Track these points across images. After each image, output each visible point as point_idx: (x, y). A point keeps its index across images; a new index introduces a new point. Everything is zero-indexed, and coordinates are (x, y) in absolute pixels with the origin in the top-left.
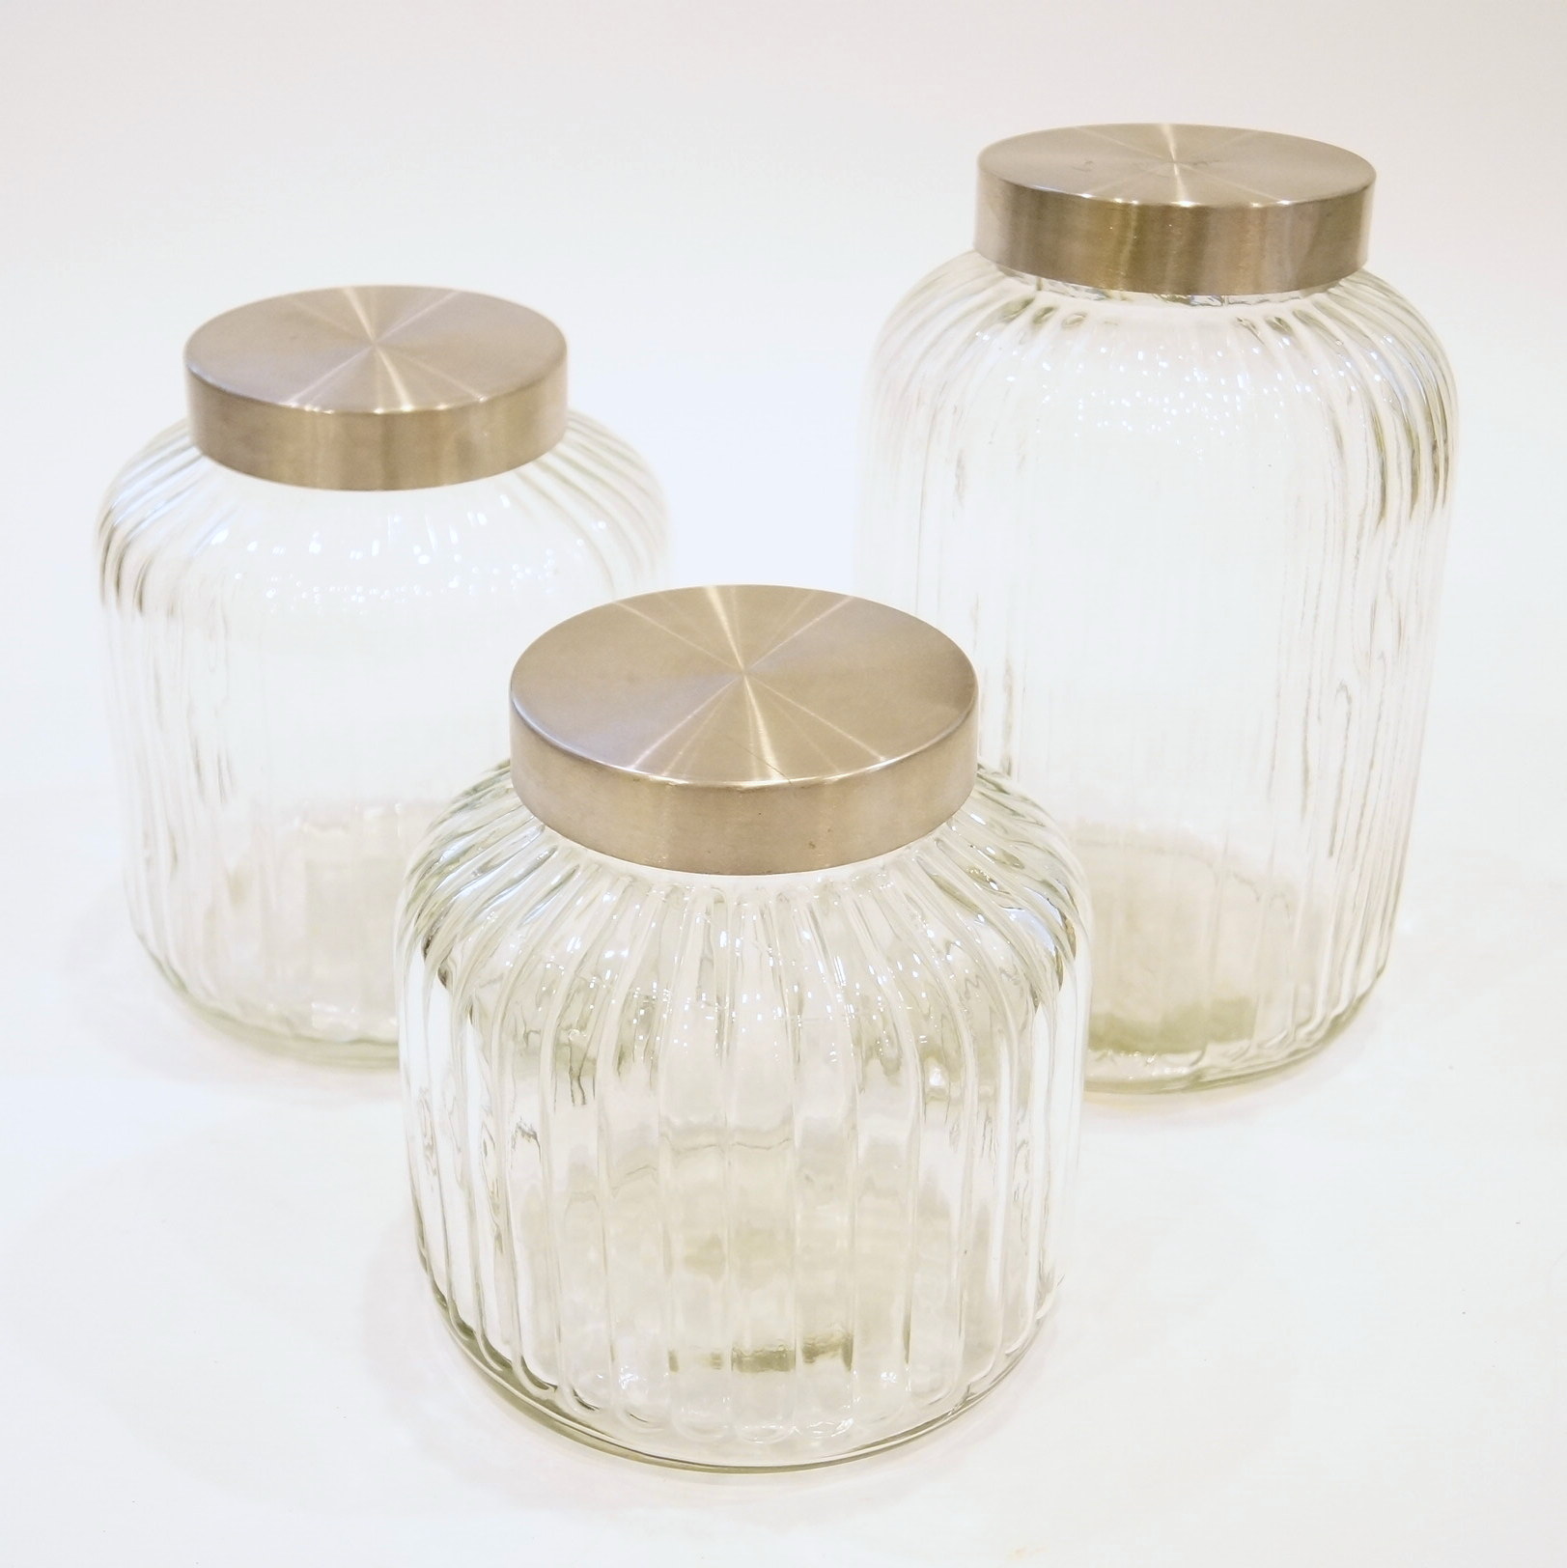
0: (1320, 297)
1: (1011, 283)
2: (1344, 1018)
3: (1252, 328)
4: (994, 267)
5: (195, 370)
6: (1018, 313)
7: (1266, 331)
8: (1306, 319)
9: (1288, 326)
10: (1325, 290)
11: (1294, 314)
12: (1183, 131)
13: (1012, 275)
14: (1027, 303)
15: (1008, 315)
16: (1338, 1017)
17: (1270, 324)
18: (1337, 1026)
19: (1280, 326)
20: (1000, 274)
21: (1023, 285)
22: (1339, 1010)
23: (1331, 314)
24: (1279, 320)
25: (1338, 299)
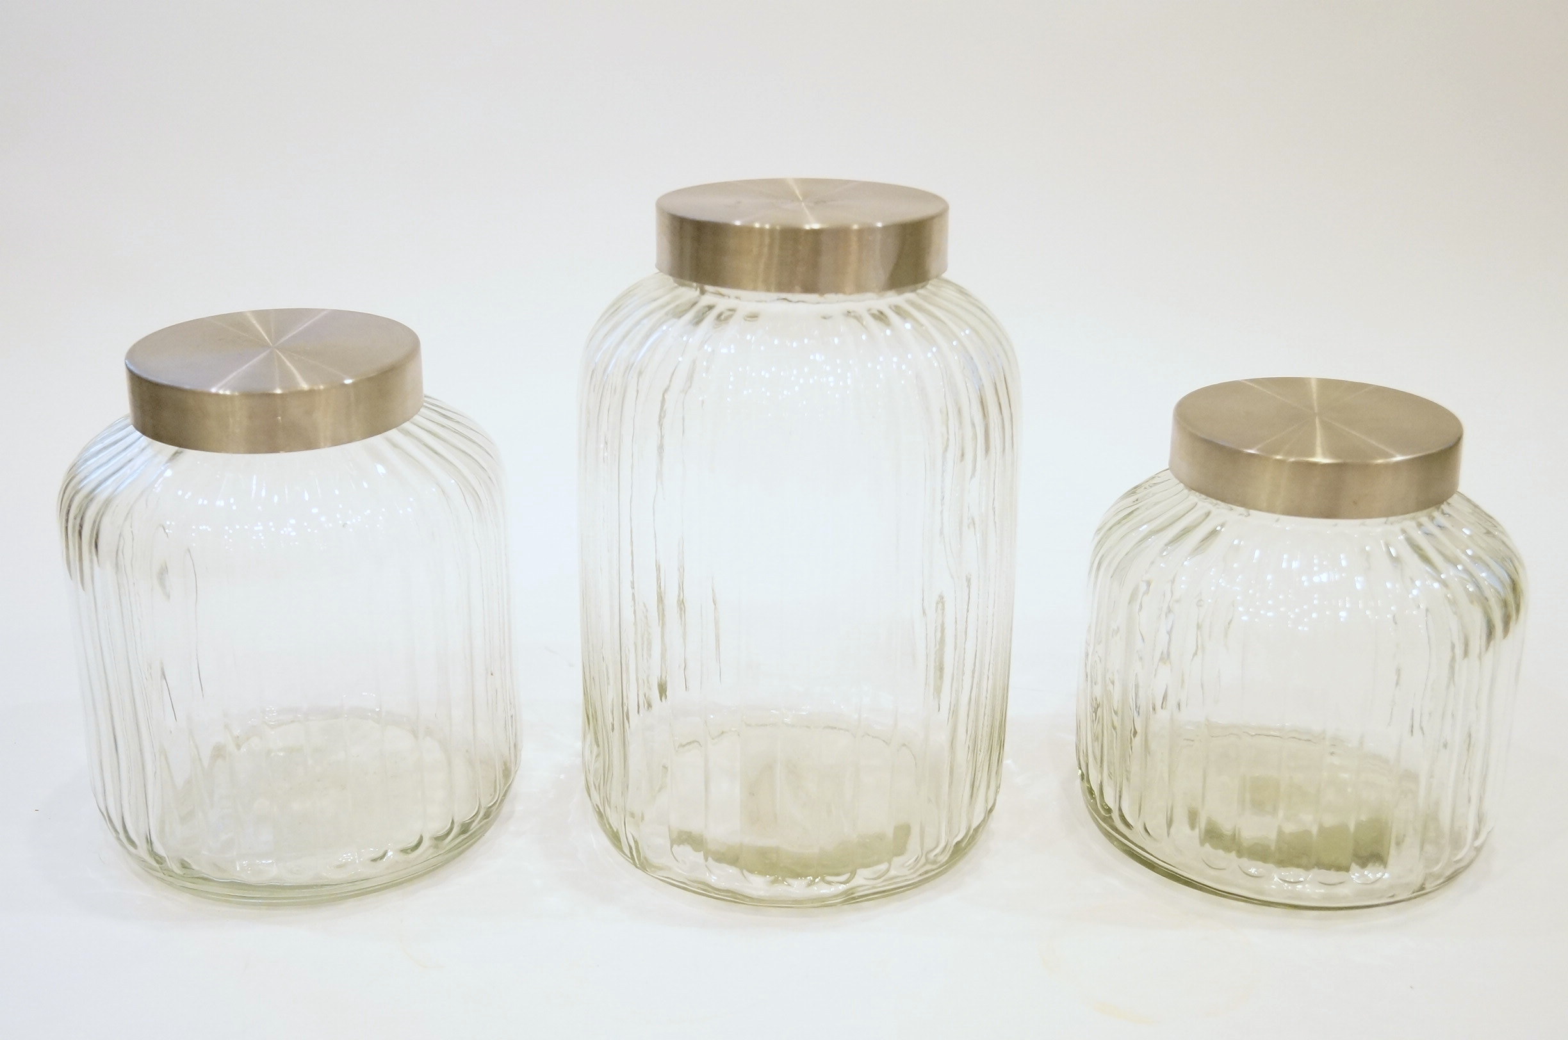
0: (909, 295)
1: (683, 290)
2: (963, 845)
3: (858, 318)
4: (671, 279)
5: (132, 368)
6: (686, 311)
7: (869, 321)
8: (898, 310)
9: (886, 317)
10: (914, 291)
11: (890, 307)
12: (804, 182)
13: (683, 285)
14: (695, 304)
15: (679, 314)
16: (958, 843)
17: (874, 316)
18: (959, 851)
19: (880, 317)
20: (676, 285)
21: (689, 293)
22: (959, 838)
23: (920, 309)
24: (881, 313)
25: (925, 298)
